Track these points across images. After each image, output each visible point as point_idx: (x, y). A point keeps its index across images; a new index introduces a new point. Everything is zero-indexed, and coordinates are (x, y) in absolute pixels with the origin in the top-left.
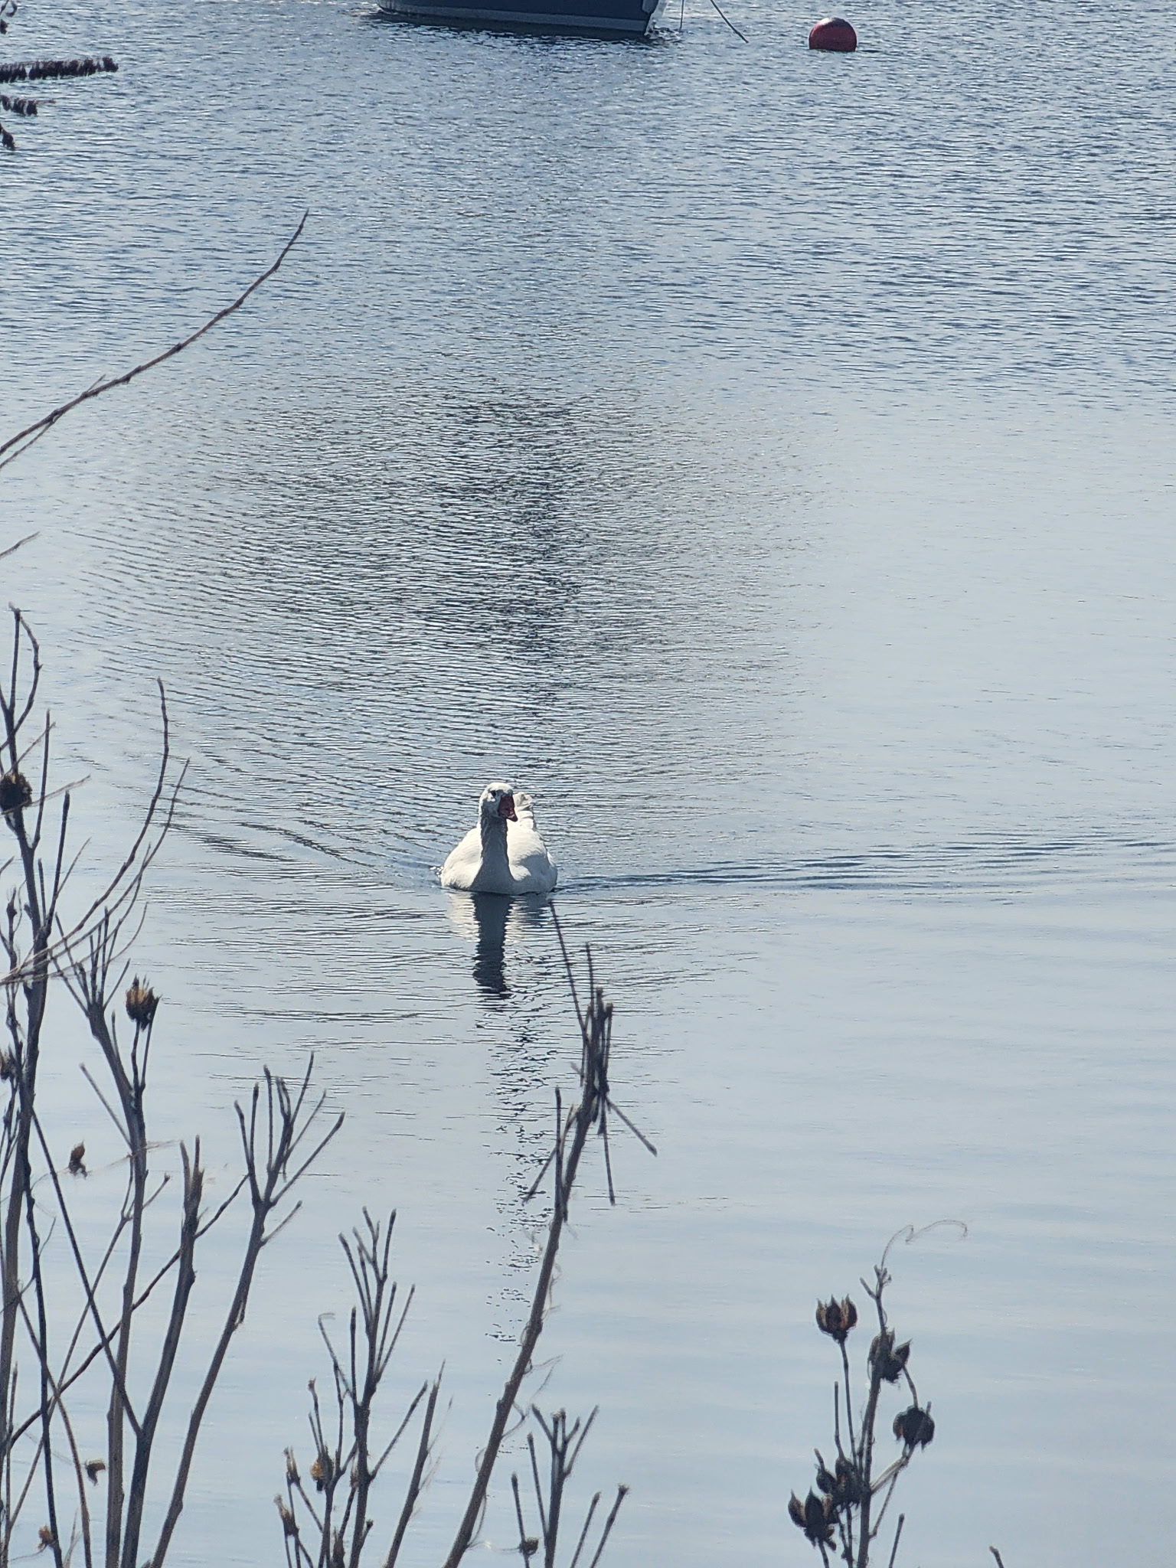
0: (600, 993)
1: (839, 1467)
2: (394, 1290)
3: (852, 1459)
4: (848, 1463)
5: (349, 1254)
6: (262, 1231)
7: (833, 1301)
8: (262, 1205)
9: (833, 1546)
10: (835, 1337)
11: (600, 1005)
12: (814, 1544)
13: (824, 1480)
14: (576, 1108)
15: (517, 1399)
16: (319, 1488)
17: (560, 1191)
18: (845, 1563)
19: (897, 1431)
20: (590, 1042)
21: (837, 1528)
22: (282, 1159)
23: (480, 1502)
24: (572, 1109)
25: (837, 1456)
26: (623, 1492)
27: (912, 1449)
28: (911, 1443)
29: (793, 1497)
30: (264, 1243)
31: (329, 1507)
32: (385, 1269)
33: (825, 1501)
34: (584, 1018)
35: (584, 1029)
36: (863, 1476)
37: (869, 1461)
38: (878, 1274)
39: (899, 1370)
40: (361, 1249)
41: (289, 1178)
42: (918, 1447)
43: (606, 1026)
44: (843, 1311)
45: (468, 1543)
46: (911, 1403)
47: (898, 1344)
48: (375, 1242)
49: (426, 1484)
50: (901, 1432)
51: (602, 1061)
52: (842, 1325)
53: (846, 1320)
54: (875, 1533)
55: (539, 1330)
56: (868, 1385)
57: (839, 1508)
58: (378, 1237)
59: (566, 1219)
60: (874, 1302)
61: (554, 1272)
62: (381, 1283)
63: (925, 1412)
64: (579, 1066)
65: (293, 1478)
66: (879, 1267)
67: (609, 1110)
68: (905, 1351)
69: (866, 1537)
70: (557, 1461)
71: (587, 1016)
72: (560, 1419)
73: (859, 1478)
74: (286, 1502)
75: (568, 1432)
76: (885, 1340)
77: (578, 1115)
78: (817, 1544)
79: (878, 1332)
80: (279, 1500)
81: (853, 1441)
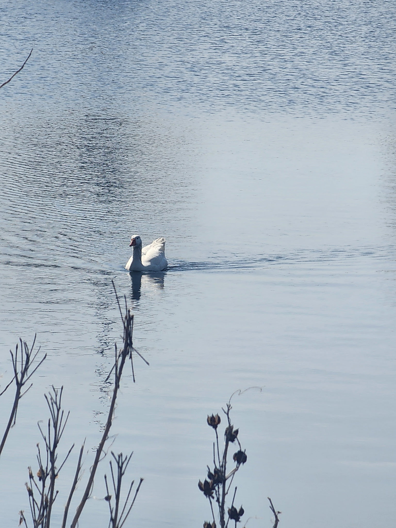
0: (129, 311)
1: (215, 471)
2: (63, 412)
3: (219, 468)
4: (218, 470)
5: (48, 401)
6: (20, 393)
7: (213, 415)
8: (20, 385)
9: (213, 498)
10: (213, 427)
11: (129, 315)
12: (207, 497)
13: (210, 475)
14: (122, 350)
15: (103, 449)
16: (40, 480)
17: (117, 378)
18: (217, 503)
19: (234, 458)
20: (126, 328)
21: (214, 491)
22: (26, 369)
23: (92, 483)
24: (120, 350)
25: (214, 467)
26: (142, 480)
27: (239, 465)
28: (239, 463)
29: (200, 481)
30: (20, 397)
31: (44, 486)
32: (60, 405)
33: (210, 482)
34: (124, 319)
35: (124, 324)
36: (223, 474)
37: (225, 469)
38: (228, 406)
39: (235, 438)
40: (52, 399)
41: (28, 376)
42: (241, 464)
43: (131, 322)
44: (216, 419)
45: (88, 497)
46: (239, 449)
47: (234, 429)
48: (56, 396)
49: (80, 479)
50: (236, 458)
51: (130, 335)
52: (216, 423)
53: (217, 421)
54: (227, 493)
55: (111, 425)
56: (225, 443)
57: (215, 485)
58: (57, 394)
59: (119, 388)
60: (226, 415)
61: (115, 406)
62: (58, 410)
63: (244, 452)
64: (123, 336)
65: (31, 476)
66: (228, 404)
67: (133, 351)
68: (237, 432)
69: (224, 495)
70: (119, 470)
71: (125, 319)
72: (120, 456)
73: (222, 474)
74: (29, 485)
75: (123, 460)
76: (230, 428)
77: (122, 352)
78: (208, 497)
79: (228, 426)
80: (26, 484)
81: (220, 462)
